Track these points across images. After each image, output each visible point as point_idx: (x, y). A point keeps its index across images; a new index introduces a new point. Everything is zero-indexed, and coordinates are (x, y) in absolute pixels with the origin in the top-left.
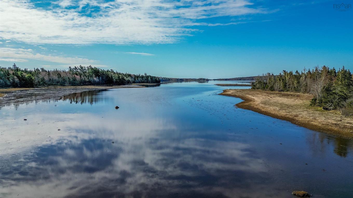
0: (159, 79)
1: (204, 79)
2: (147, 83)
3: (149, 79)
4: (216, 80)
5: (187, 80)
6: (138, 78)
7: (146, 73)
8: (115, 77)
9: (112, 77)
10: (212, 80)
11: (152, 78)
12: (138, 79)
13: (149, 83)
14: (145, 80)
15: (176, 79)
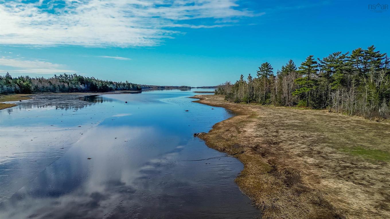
0: (140, 86)
1: (186, 87)
2: (129, 90)
3: (131, 86)
4: (199, 88)
5: (169, 88)
6: (120, 85)
7: (127, 81)
8: (99, 85)
9: (96, 84)
10: (195, 88)
11: (133, 85)
12: (120, 87)
13: (131, 90)
14: (127, 87)
15: (157, 86)
